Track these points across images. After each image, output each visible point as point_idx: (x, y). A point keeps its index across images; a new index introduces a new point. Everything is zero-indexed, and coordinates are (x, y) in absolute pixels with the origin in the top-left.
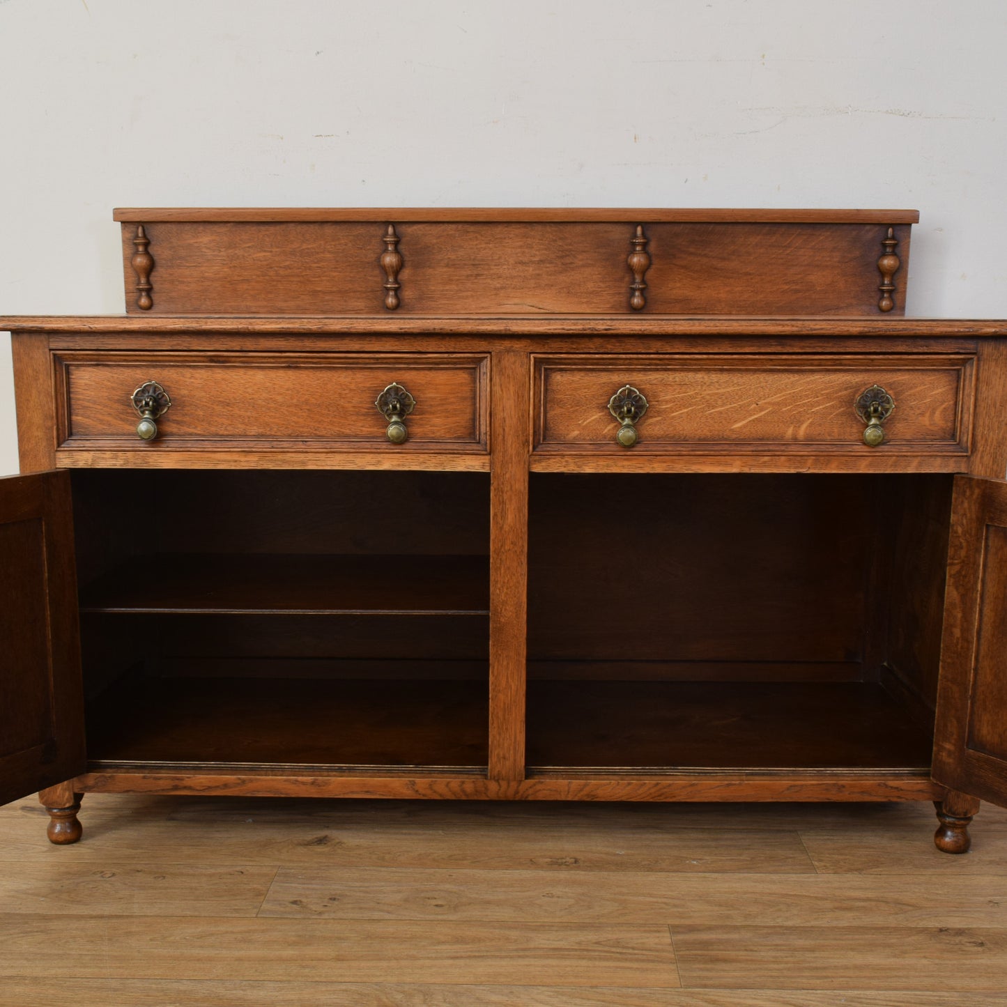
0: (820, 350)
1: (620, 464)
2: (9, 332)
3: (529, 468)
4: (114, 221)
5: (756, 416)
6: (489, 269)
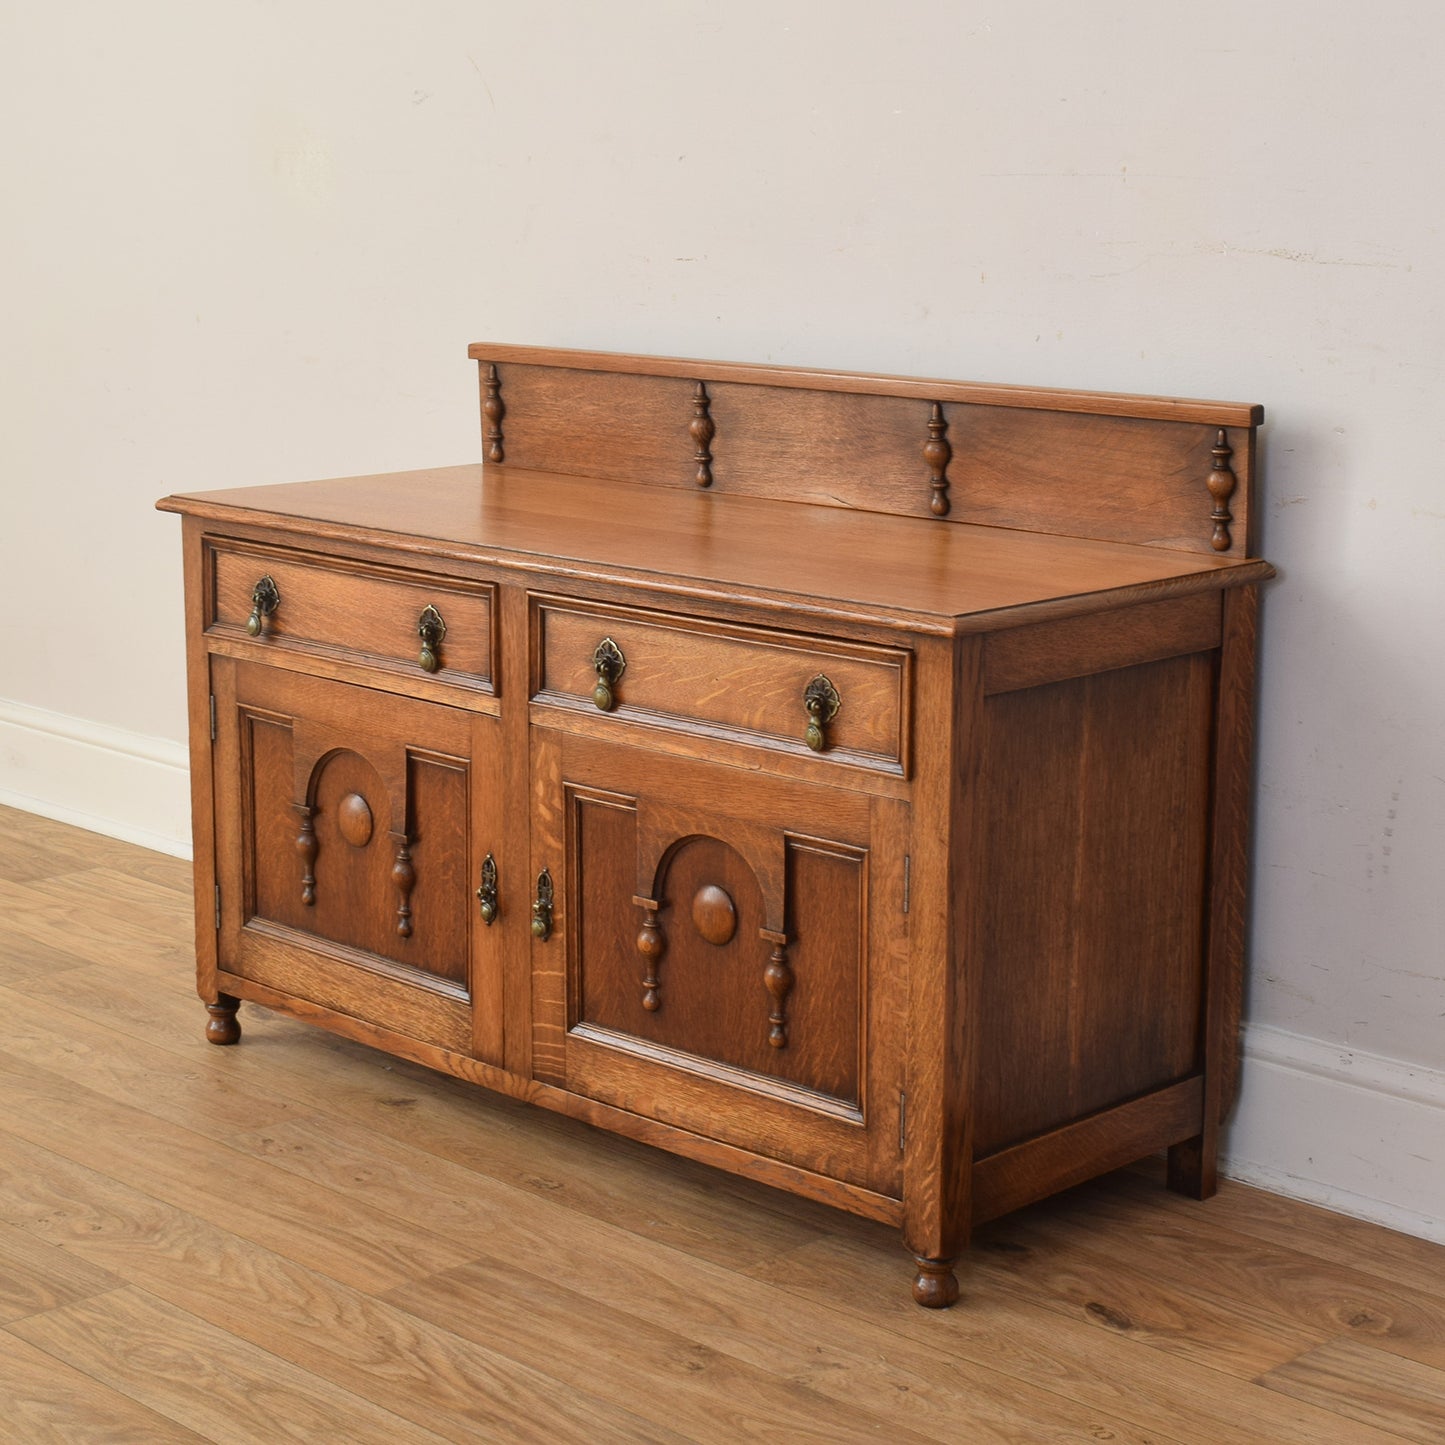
0: (764, 623)
1: (601, 728)
2: (179, 514)
3: (529, 719)
4: (470, 357)
5: (716, 694)
6: (793, 446)
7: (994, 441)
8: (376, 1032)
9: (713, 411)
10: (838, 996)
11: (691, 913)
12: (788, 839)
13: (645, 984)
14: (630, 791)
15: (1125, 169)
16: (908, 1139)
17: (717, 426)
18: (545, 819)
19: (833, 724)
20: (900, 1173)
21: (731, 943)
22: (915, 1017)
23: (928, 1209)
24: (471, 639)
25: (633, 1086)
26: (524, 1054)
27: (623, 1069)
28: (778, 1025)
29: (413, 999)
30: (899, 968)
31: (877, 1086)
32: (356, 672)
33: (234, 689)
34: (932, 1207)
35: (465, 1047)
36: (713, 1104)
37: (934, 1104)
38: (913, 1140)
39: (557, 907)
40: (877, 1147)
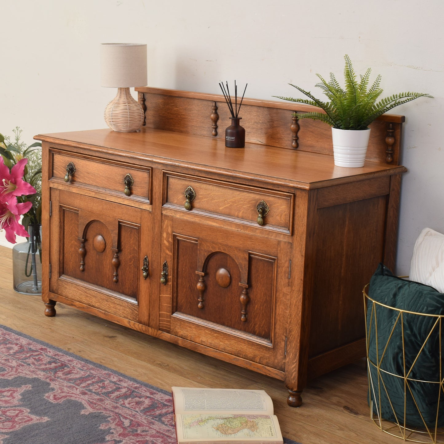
1: (186, 216)
2: (41, 141)
3: (162, 212)
4: (135, 91)
5: (226, 206)
6: (245, 124)
7: (314, 125)
8: (104, 314)
9: (218, 111)
10: (265, 305)
11: (215, 277)
12: (250, 254)
13: (199, 300)
14: (196, 236)
15: (360, 37)
16: (288, 352)
17: (220, 116)
18: (166, 245)
19: (266, 217)
20: (285, 363)
21: (229, 287)
22: (291, 312)
23: (294, 375)
24: (142, 185)
25: (193, 333)
26: (156, 322)
27: (190, 327)
28: (244, 314)
29: (118, 303)
30: (286, 296)
31: (277, 335)
32: (102, 195)
33: (58, 199)
34: (295, 374)
35: (136, 319)
36: (221, 339)
37: (297, 341)
38: (289, 352)
39: (169, 274)
40: (277, 355)
